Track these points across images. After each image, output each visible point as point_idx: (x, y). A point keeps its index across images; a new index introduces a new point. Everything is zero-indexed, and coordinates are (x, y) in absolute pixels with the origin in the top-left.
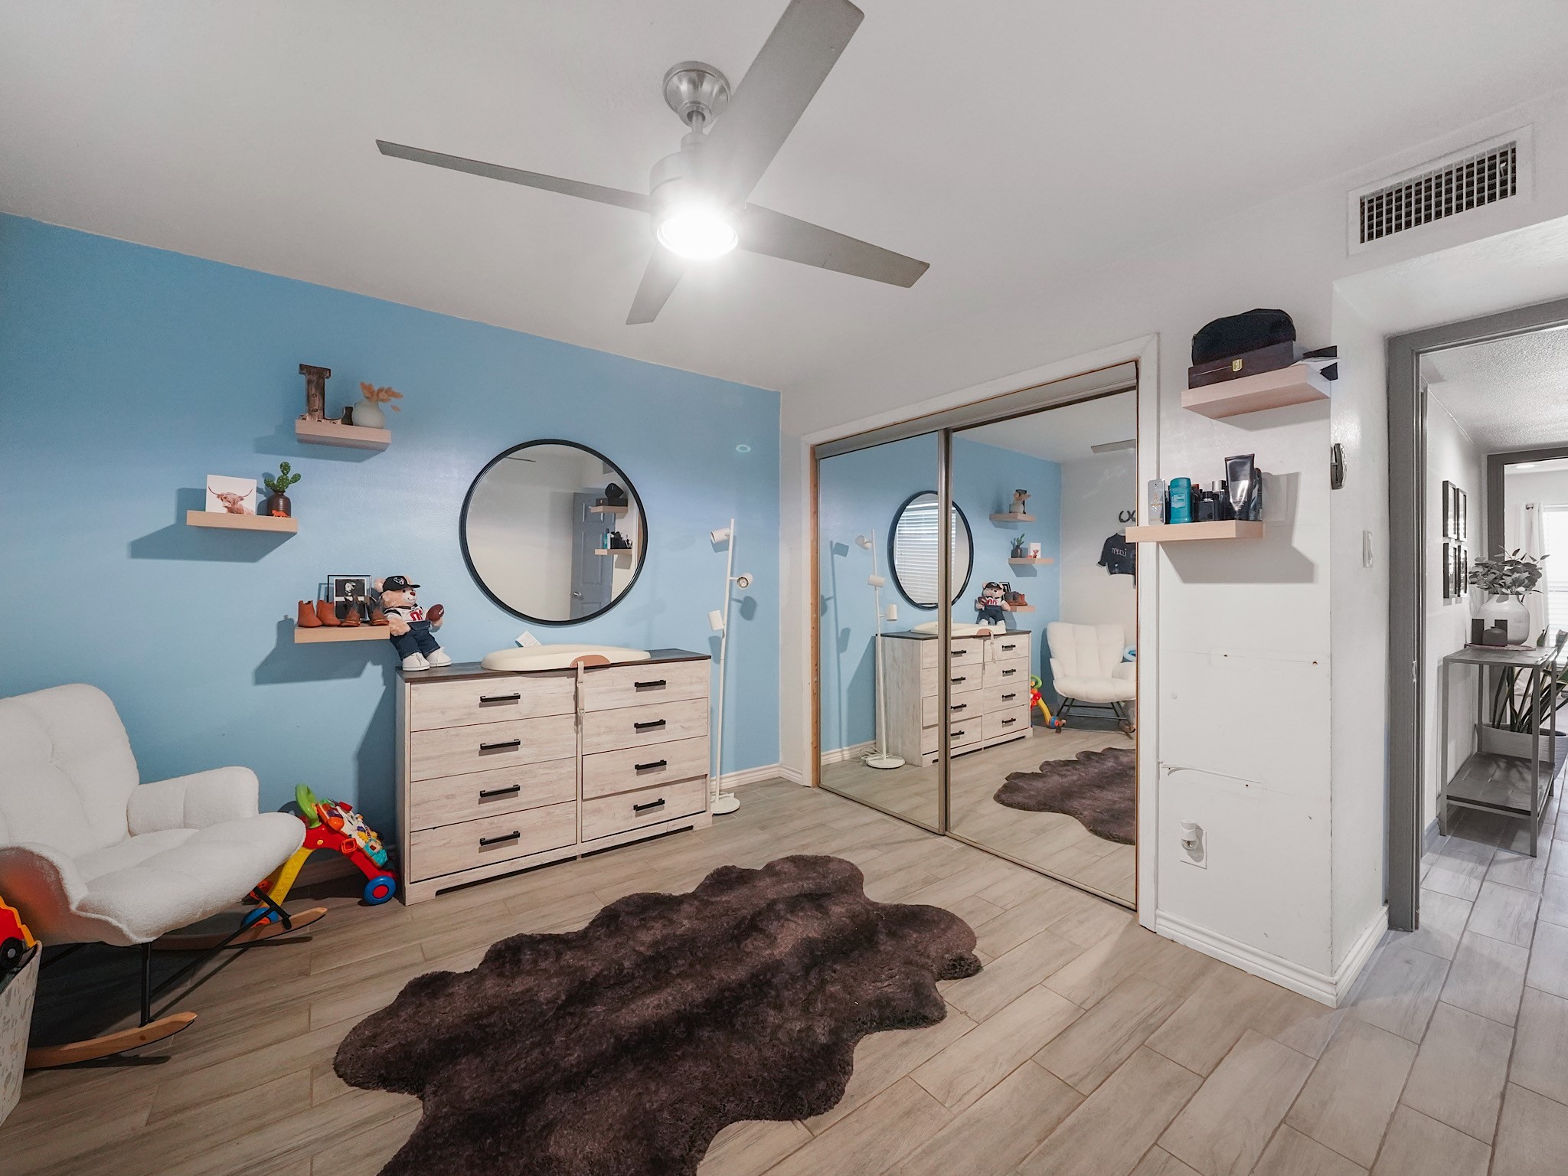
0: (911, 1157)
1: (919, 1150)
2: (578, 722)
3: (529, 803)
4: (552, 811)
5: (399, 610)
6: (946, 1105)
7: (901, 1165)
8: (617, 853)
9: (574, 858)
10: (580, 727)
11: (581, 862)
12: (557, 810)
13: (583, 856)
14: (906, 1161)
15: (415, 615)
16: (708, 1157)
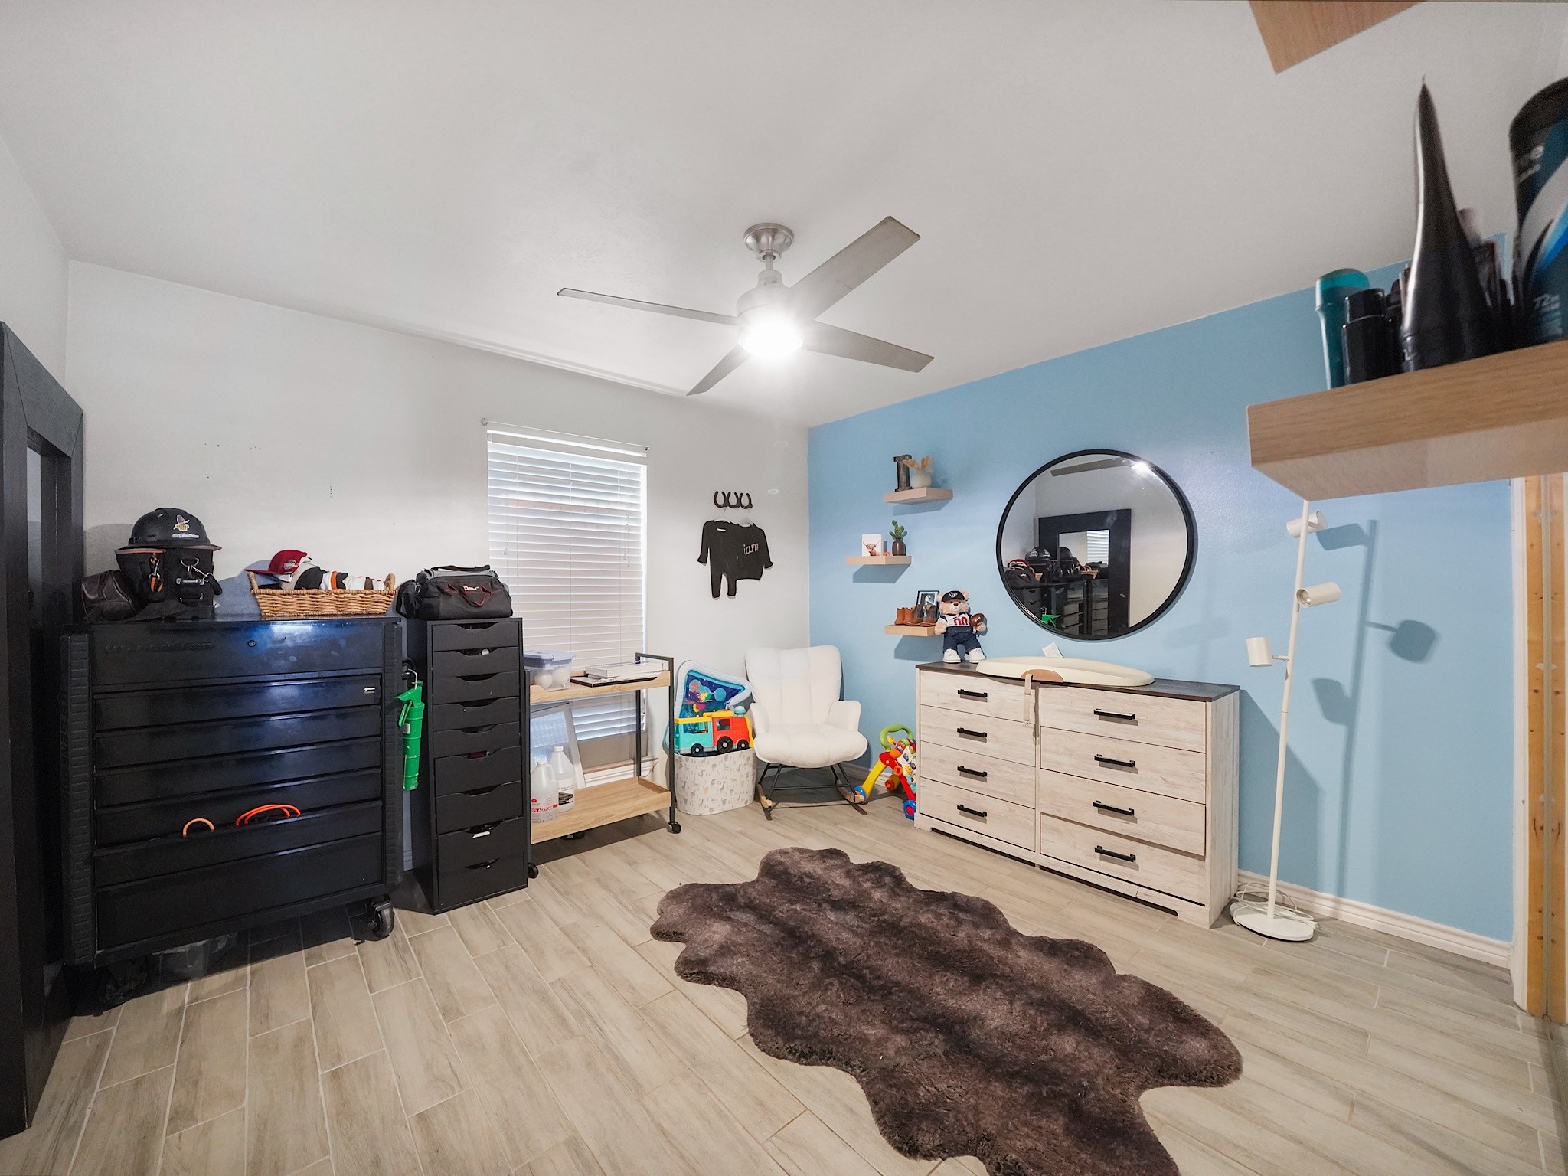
0: (717, 1102)
1: (723, 1108)
2: (1036, 733)
3: (995, 792)
4: (1013, 808)
5: (947, 616)
6: (773, 1138)
7: (710, 1094)
8: (1070, 884)
9: (1033, 865)
10: (1038, 739)
11: (1038, 872)
12: (1019, 811)
13: (1042, 868)
14: (713, 1097)
15: (957, 621)
16: (719, 989)
